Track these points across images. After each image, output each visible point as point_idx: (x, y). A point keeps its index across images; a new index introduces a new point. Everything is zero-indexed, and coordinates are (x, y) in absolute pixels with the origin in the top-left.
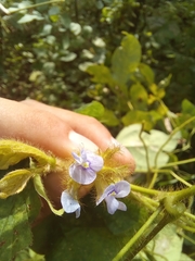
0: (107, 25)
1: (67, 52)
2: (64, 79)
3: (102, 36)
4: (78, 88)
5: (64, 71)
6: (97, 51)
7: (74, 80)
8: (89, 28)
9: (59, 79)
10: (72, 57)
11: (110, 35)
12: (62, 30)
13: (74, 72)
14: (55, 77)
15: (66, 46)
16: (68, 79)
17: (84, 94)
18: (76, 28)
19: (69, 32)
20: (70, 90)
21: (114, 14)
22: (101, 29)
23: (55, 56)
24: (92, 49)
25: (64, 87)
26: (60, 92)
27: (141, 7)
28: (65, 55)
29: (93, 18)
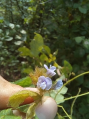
0: (27, 25)
1: (8, 37)
2: (8, 49)
3: (25, 30)
4: (15, 54)
5: (8, 46)
6: (22, 35)
7: (13, 50)
8: (18, 26)
9: (5, 50)
10: (11, 39)
11: (29, 29)
12: (5, 26)
13: (12, 46)
14: (3, 49)
15: (8, 33)
16: (10, 50)
17: (18, 56)
18: (12, 26)
19: (9, 28)
20: (11, 55)
22: (24, 27)
23: (3, 38)
24: (20, 35)
25: (8, 53)
26: (6, 55)
28: (8, 38)
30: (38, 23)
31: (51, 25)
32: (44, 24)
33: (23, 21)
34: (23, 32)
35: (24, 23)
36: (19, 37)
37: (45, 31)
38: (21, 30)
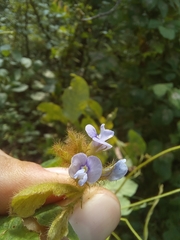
0: (56, 61)
1: (18, 83)
2: (17, 109)
3: (52, 70)
4: (31, 117)
5: (17, 102)
6: (47, 81)
7: (27, 110)
8: (39, 62)
9: (11, 109)
10: (24, 88)
11: (60, 70)
12: (13, 63)
13: (26, 103)
14: (8, 107)
15: (18, 77)
16: (21, 109)
17: (37, 122)
18: (27, 62)
19: (20, 67)
20: (23, 120)
21: (62, 52)
22: (50, 64)
23: (7, 87)
24: (42, 80)
25: (17, 116)
26: (14, 121)
27: (84, 48)
28: (17, 87)
29: (44, 57)
30: (79, 57)
31: (104, 60)
32: (90, 59)
33: (48, 52)
34: (49, 74)
35: (51, 57)
36: (40, 85)
37: (92, 73)
38: (45, 71)
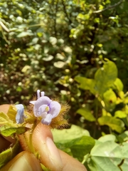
1: (47, 55)
2: (45, 72)
3: (71, 45)
4: (54, 78)
5: (45, 66)
6: (66, 55)
7: (51, 72)
9: (41, 72)
10: (50, 58)
11: (76, 45)
12: (44, 41)
13: (52, 67)
14: (39, 70)
15: (46, 51)
16: (47, 72)
18: (53, 40)
19: (49, 44)
20: (48, 79)
21: (78, 33)
23: (39, 57)
24: (63, 53)
25: (44, 77)
26: (41, 80)
27: (95, 30)
28: (45, 57)
29: (66, 35)
30: (90, 37)
34: (68, 49)
35: (71, 36)
36: (61, 57)
37: (99, 48)
